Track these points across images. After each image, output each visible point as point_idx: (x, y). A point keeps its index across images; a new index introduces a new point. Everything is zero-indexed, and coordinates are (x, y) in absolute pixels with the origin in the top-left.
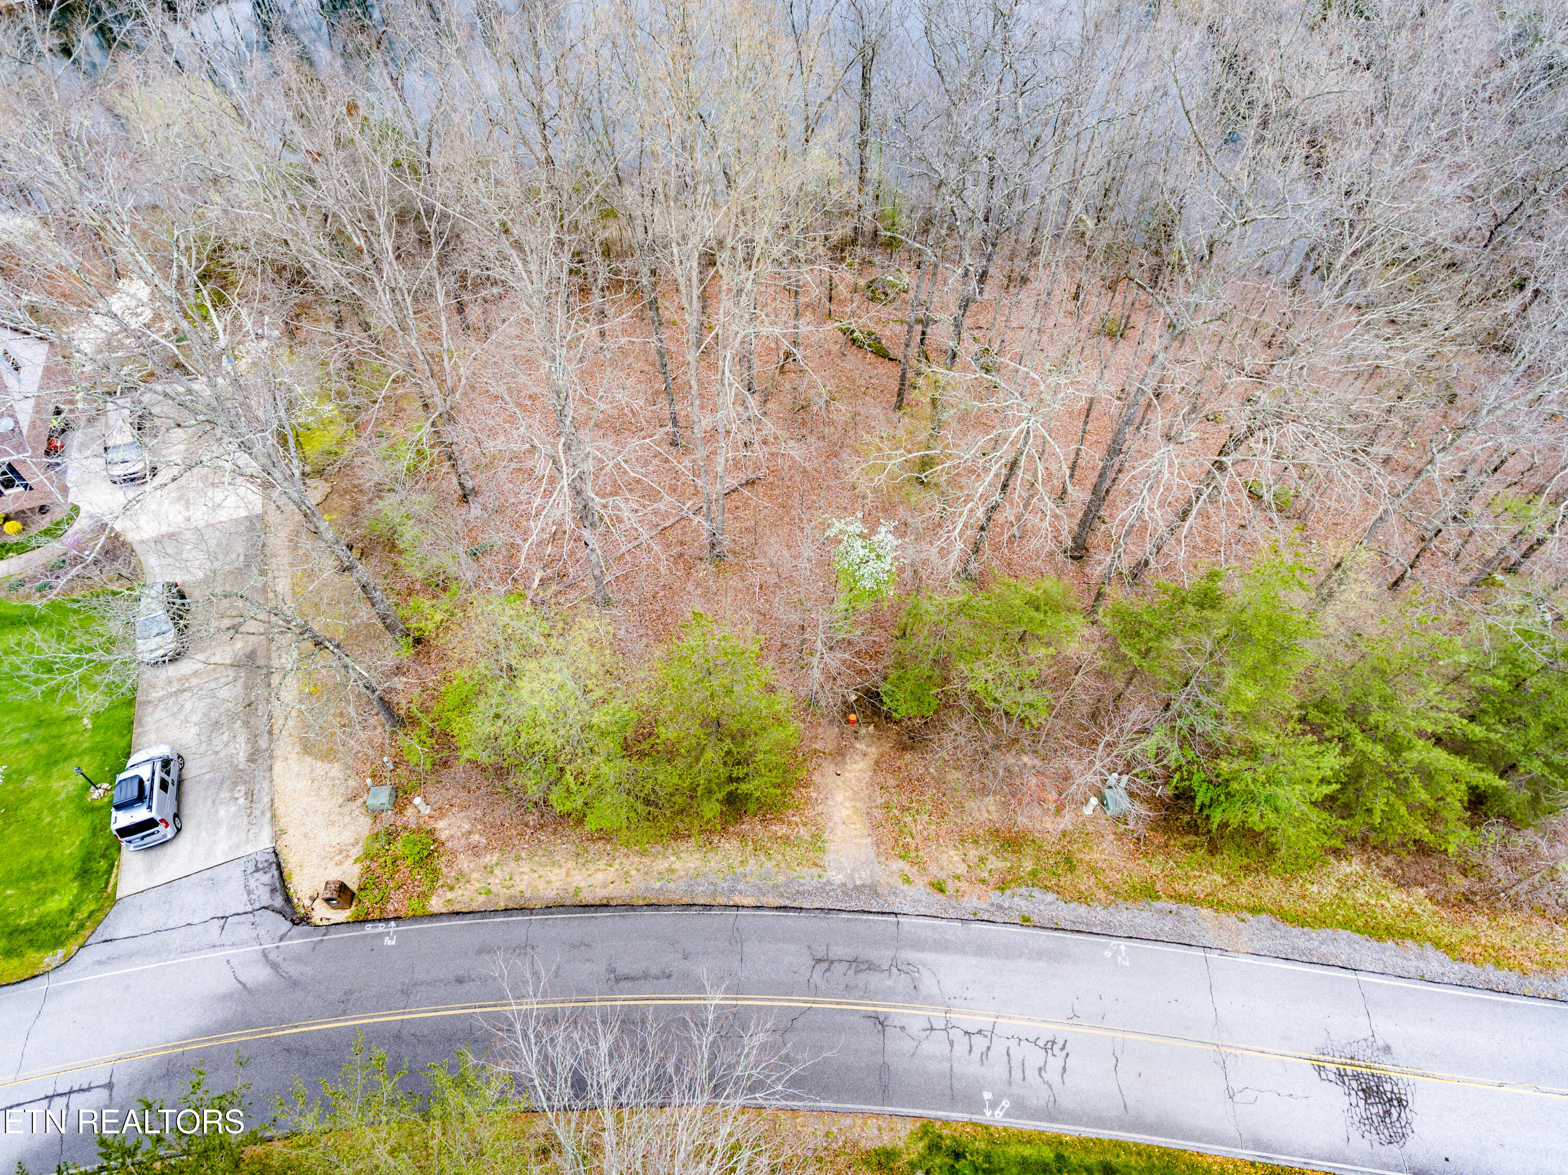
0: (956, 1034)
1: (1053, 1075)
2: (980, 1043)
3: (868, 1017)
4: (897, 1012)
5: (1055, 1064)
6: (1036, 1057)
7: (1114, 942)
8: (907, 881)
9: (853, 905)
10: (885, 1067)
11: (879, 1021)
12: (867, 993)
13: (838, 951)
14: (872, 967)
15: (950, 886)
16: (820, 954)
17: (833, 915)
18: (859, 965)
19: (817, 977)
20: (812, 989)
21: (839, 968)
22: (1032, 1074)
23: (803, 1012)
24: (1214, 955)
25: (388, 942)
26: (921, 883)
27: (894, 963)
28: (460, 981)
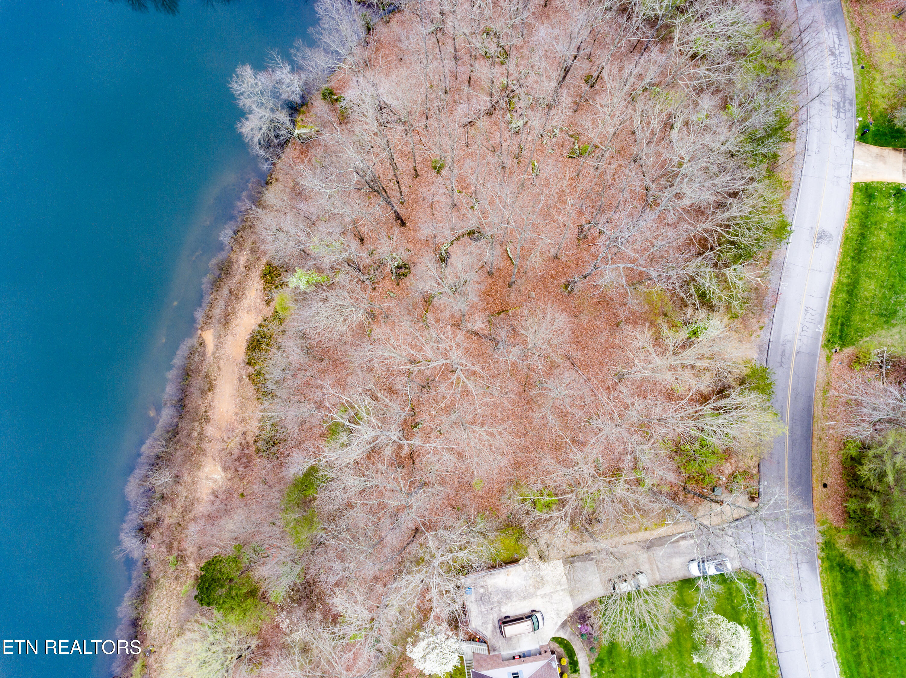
0: (803, 333)
1: (814, 313)
2: (805, 328)
3: (796, 355)
4: (795, 348)
5: (811, 311)
6: (809, 315)
7: (781, 286)
8: (759, 336)
9: (766, 352)
10: (809, 353)
11: (798, 353)
12: (791, 354)
13: (779, 359)
14: (784, 351)
15: (761, 325)
16: (779, 364)
17: (769, 359)
18: (783, 355)
19: (786, 367)
20: (788, 369)
21: (783, 360)
22: (813, 318)
23: (794, 372)
24: (786, 260)
25: (766, 483)
26: (759, 332)
27: (783, 345)
28: (779, 463)
